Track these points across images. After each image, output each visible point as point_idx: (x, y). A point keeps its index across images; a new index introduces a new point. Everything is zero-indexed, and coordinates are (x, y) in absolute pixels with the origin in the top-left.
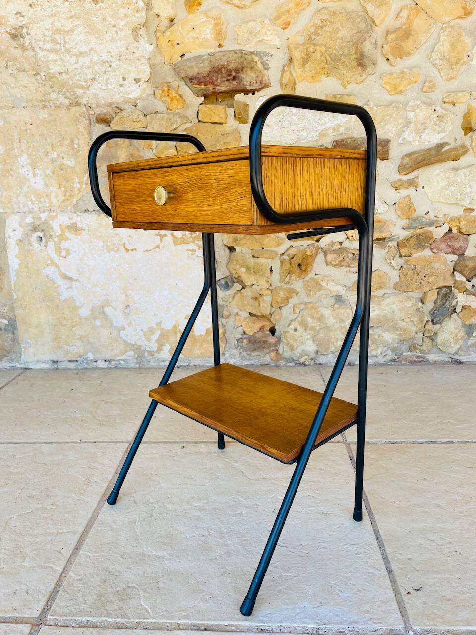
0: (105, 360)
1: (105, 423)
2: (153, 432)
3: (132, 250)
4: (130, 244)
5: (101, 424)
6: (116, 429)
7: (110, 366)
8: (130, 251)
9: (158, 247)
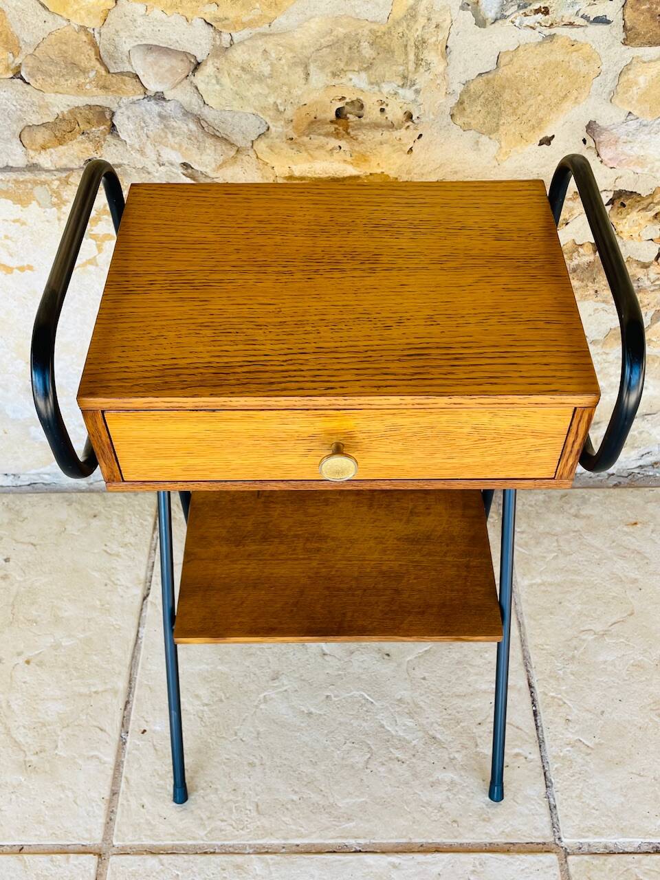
0: (6, 475)
1: (34, 759)
2: (145, 801)
3: (22, 269)
4: (11, 255)
5: (27, 767)
6: (63, 788)
7: (19, 483)
8: (15, 271)
9: (92, 264)
